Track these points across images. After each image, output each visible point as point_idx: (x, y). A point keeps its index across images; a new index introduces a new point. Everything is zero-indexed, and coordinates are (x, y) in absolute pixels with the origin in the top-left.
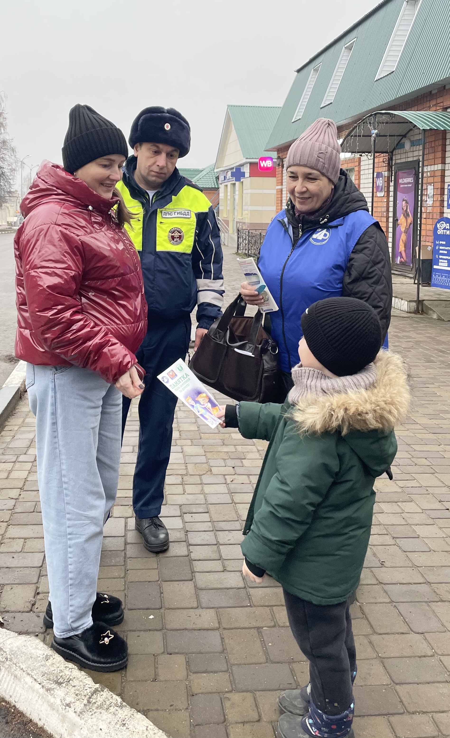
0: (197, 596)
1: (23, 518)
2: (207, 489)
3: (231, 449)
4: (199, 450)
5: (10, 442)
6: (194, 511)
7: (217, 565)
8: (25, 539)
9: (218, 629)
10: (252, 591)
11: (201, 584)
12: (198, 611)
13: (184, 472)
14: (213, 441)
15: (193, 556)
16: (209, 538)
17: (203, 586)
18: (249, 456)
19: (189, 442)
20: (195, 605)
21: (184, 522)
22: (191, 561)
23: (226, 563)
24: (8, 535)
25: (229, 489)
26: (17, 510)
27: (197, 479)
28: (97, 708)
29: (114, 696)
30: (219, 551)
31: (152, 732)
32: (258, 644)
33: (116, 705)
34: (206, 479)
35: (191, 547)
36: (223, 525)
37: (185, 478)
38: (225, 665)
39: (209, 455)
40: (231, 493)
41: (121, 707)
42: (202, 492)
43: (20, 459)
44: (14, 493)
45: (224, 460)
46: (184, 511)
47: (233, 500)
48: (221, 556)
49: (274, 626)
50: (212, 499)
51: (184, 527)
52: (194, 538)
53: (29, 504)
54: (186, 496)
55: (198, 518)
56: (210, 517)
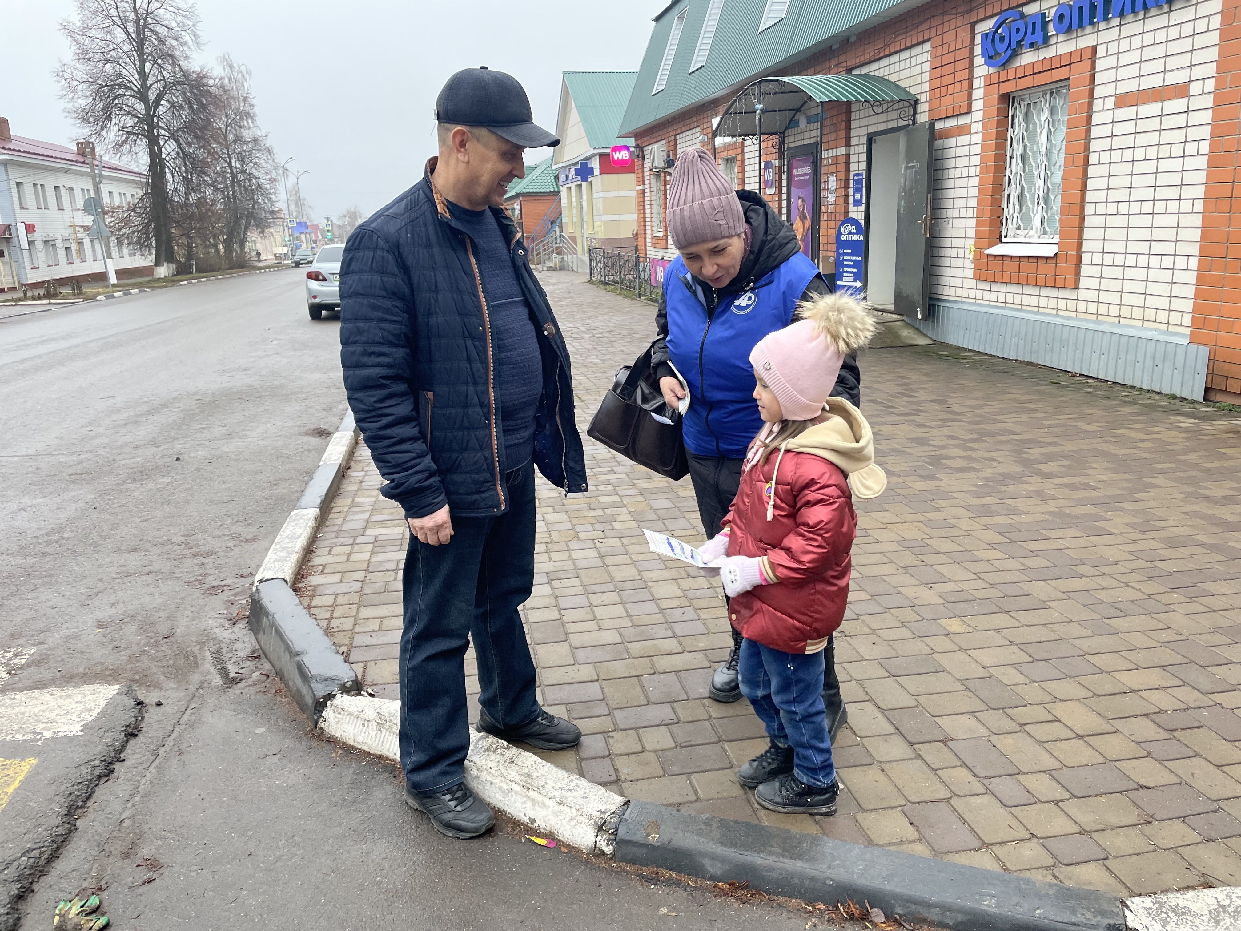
0: (573, 653)
1: (375, 599)
2: (575, 555)
3: (600, 513)
4: (563, 517)
5: (342, 524)
6: (563, 577)
7: (593, 625)
8: (381, 618)
9: (597, 680)
10: (629, 645)
11: (576, 643)
12: (576, 667)
13: (549, 540)
14: (578, 506)
15: (565, 619)
16: (582, 601)
17: (579, 645)
18: (620, 518)
19: (551, 510)
20: (572, 662)
21: (553, 589)
22: (564, 624)
23: (601, 622)
24: (361, 616)
25: (599, 553)
26: (366, 592)
27: (563, 546)
28: (484, 751)
29: (500, 741)
30: (593, 612)
31: (540, 766)
32: (639, 689)
33: (503, 747)
34: (573, 545)
35: (562, 611)
36: (596, 588)
37: (549, 546)
38: (607, 710)
39: (575, 521)
40: (601, 556)
41: (508, 748)
42: (570, 558)
43: (359, 540)
44: (360, 575)
45: (592, 524)
46: (552, 578)
47: (604, 563)
48: (595, 617)
49: (654, 673)
50: (581, 564)
51: (553, 594)
52: (564, 603)
53: (378, 584)
54: (552, 563)
55: (566, 583)
56: (581, 582)
